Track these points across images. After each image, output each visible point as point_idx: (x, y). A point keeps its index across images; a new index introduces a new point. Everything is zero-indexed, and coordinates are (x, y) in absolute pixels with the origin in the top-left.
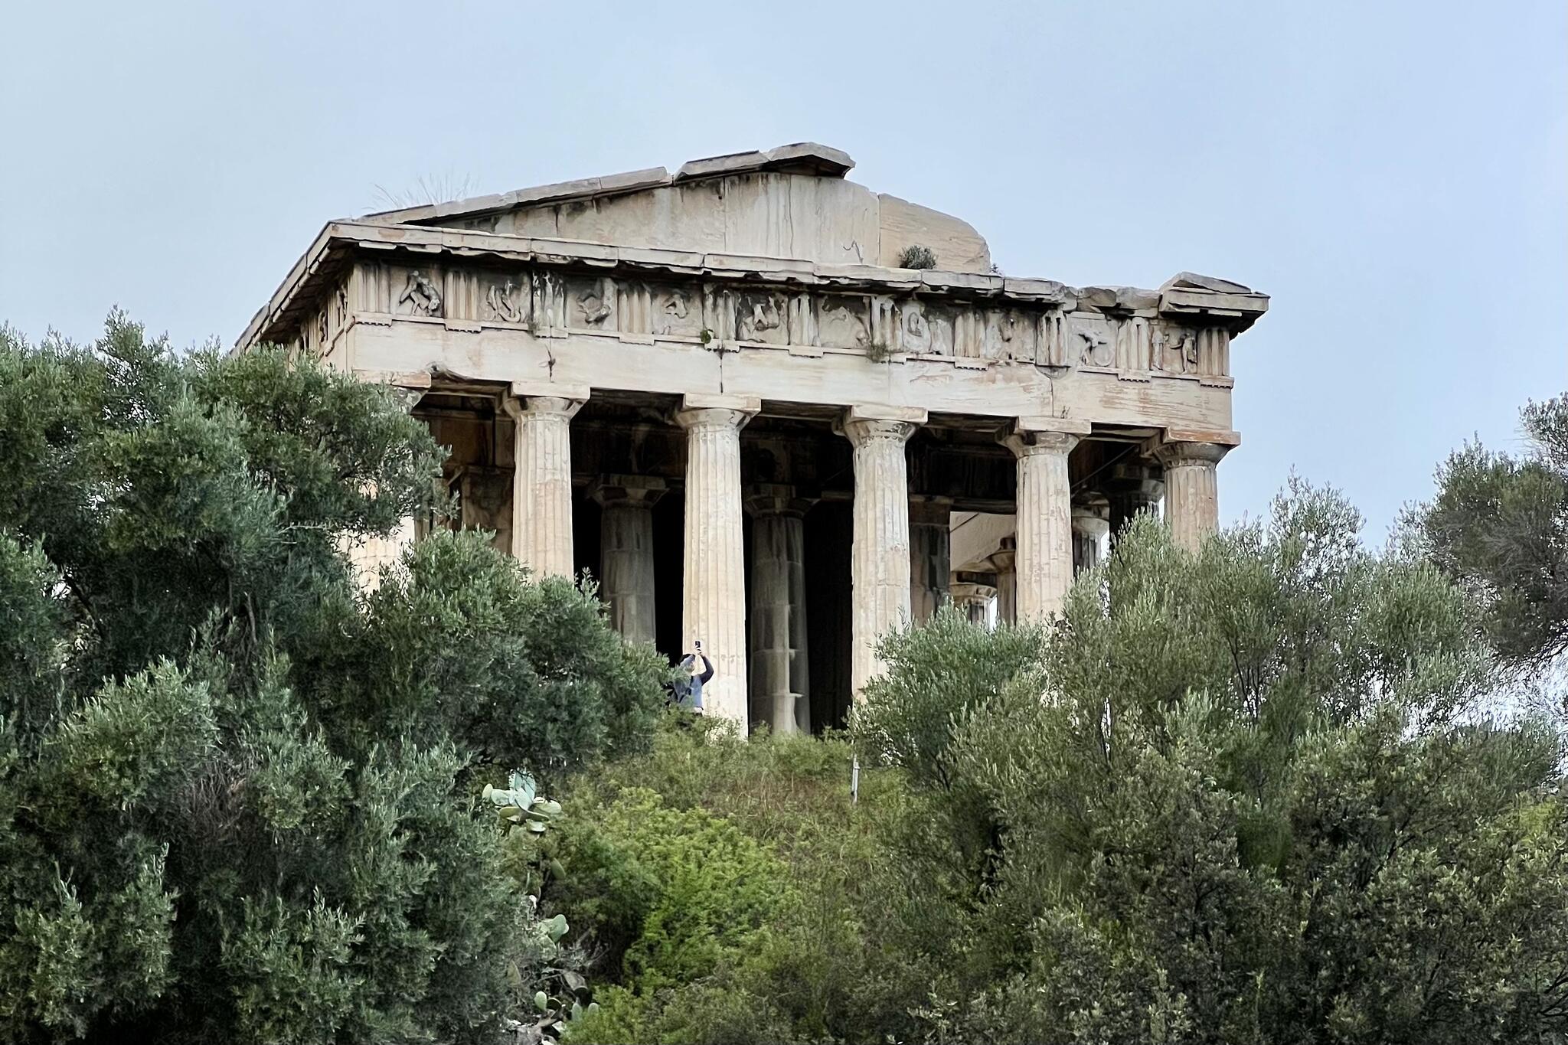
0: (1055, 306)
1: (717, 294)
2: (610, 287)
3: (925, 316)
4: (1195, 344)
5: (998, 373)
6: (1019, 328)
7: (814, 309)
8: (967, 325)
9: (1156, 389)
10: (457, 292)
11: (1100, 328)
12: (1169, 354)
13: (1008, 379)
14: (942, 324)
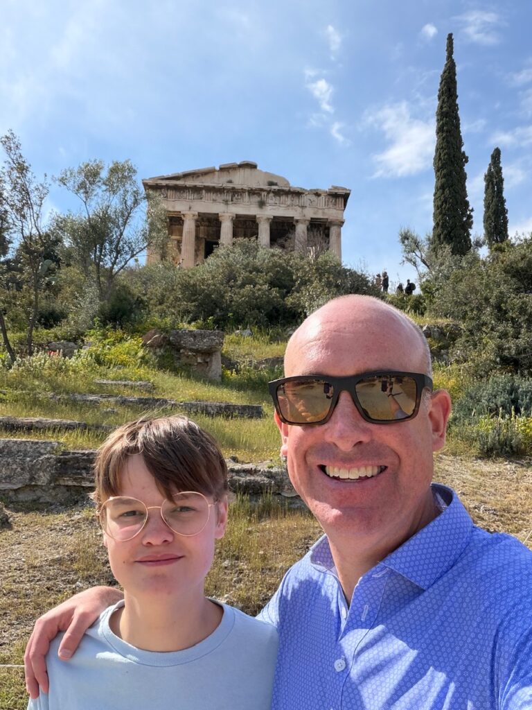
0: (303, 193)
1: (227, 192)
2: (204, 191)
3: (274, 196)
4: (336, 201)
5: (290, 208)
6: (295, 199)
7: (249, 195)
8: (283, 198)
9: (326, 211)
10: (170, 193)
11: (313, 198)
12: (330, 203)
13: (292, 209)
14: (278, 198)
